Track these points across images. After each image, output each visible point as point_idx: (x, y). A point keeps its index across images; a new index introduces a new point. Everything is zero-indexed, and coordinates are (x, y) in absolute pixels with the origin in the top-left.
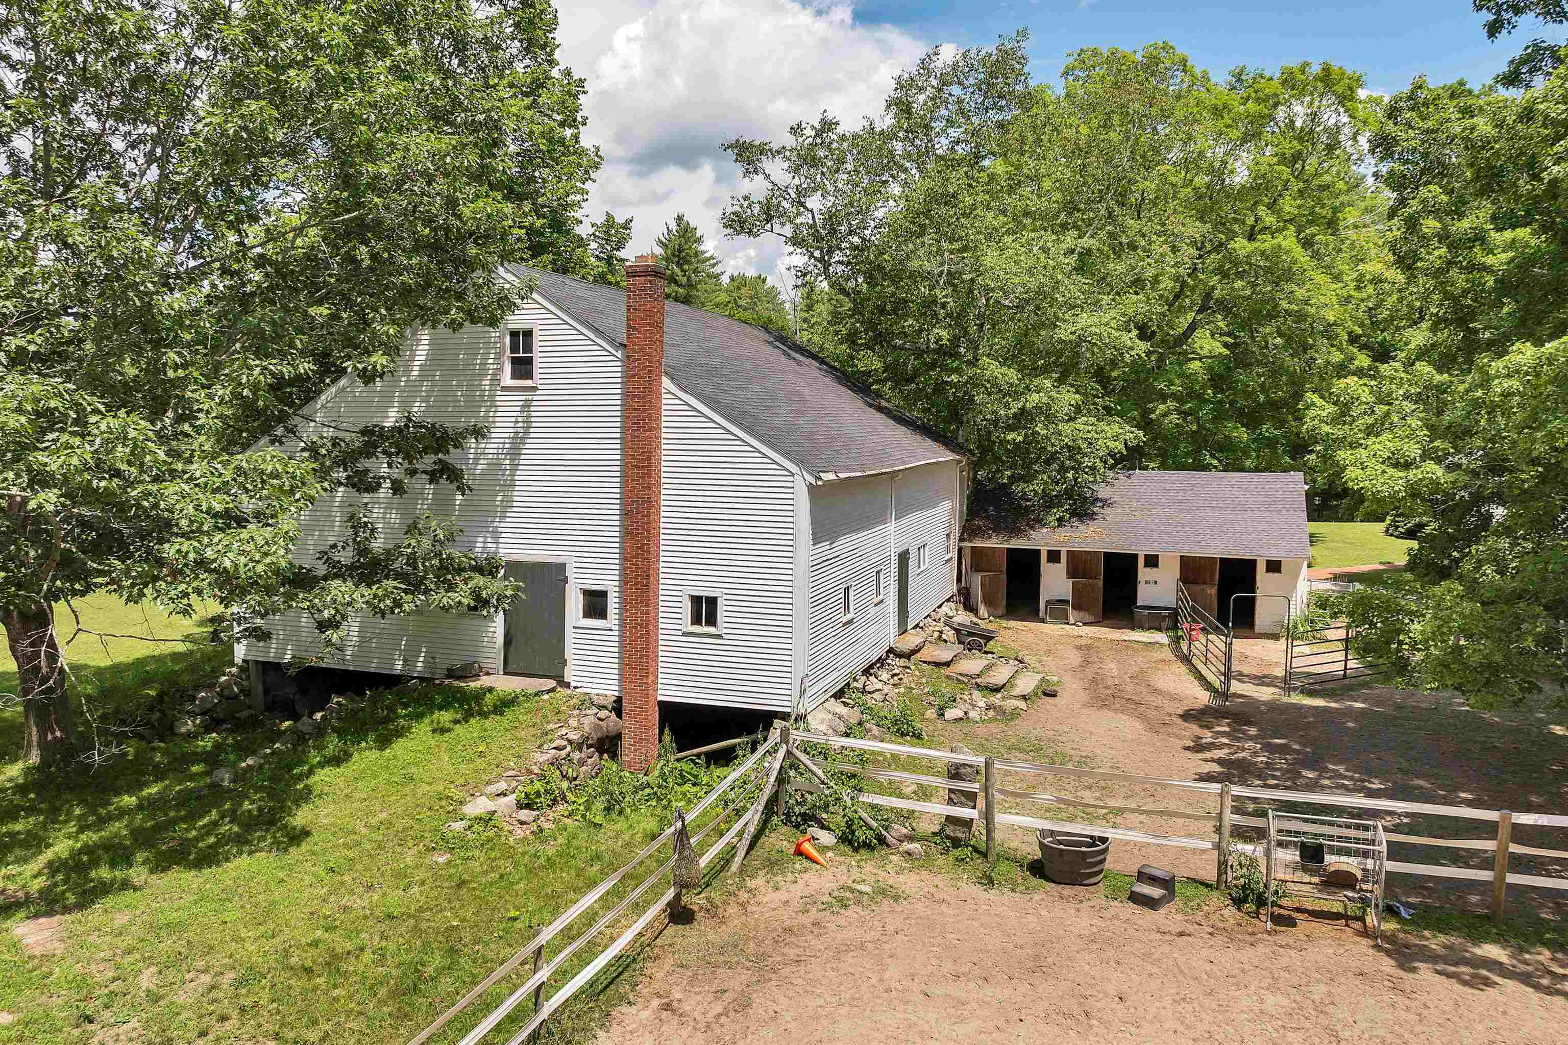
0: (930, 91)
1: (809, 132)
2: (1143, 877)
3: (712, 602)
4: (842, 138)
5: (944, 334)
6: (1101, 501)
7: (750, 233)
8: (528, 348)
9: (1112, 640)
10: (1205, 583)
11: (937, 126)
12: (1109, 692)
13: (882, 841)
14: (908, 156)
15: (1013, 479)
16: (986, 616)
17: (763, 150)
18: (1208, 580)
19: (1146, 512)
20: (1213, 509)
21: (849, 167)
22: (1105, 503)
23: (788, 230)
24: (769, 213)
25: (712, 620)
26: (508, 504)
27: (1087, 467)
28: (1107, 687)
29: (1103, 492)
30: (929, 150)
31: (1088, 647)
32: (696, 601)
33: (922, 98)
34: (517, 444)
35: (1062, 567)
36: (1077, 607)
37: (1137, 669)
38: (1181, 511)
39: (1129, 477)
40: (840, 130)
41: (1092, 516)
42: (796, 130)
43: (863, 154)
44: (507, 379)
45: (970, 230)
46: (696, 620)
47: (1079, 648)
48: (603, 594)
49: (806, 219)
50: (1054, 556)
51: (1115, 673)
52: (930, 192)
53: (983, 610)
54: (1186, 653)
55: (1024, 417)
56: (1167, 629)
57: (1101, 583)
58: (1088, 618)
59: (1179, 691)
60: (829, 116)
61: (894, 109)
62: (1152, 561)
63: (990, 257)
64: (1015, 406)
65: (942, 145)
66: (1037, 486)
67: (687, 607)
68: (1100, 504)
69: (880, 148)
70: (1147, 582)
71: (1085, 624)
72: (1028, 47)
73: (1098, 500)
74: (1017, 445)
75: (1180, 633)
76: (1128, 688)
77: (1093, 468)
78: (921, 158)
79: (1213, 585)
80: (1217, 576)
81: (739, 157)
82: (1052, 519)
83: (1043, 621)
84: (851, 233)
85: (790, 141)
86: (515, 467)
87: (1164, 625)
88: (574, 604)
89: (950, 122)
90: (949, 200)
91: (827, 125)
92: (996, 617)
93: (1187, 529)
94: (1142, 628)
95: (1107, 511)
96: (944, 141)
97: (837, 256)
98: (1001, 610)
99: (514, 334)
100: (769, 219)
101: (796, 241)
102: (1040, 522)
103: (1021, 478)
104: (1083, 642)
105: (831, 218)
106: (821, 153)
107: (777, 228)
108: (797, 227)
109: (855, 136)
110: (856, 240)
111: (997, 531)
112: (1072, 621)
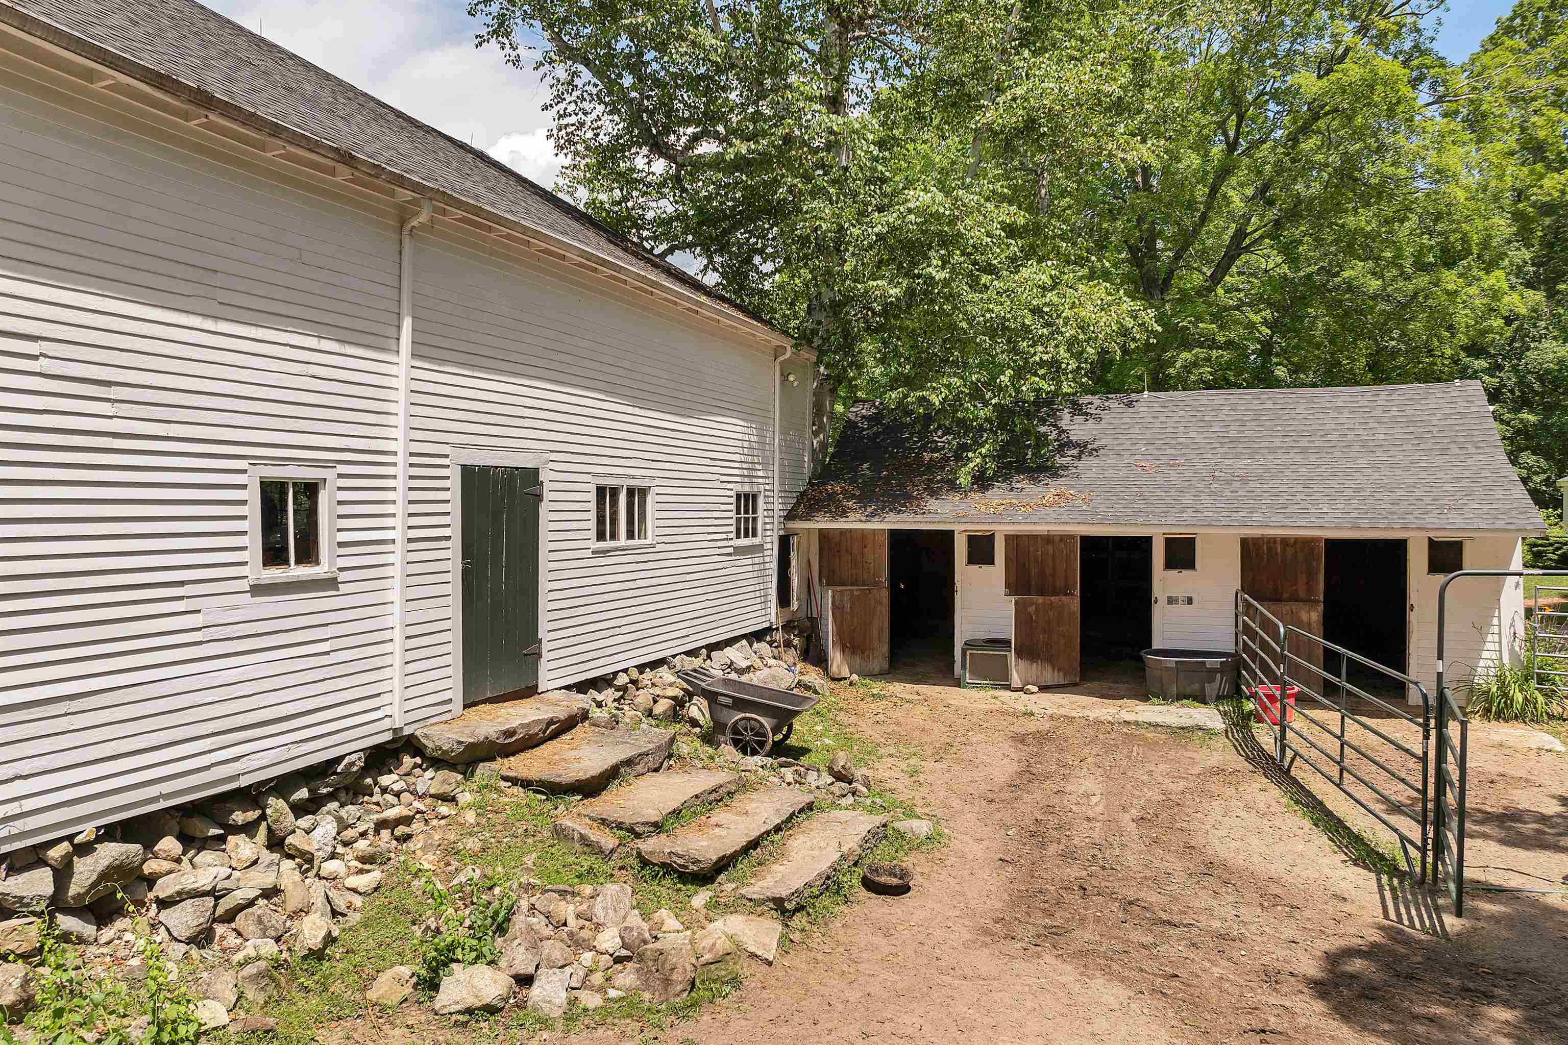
6: (1076, 445)
9: (1098, 722)
10: (1295, 598)
12: (1073, 872)
16: (845, 672)
18: (1302, 593)
19: (1165, 460)
20: (1303, 451)
22: (1083, 449)
27: (1042, 363)
28: (1067, 856)
31: (1042, 738)
35: (996, 573)
36: (1026, 651)
37: (1154, 795)
38: (1238, 456)
39: (1130, 405)
41: (1054, 472)
47: (1020, 739)
50: (980, 548)
51: (1097, 803)
53: (837, 661)
54: (1275, 752)
56: (1219, 698)
57: (1074, 604)
58: (1049, 676)
59: (1277, 869)
62: (1181, 553)
68: (1075, 452)
70: (1171, 601)
71: (1043, 689)
73: (1070, 444)
75: (1249, 706)
76: (1131, 860)
79: (1309, 601)
80: (1321, 586)
83: (958, 683)
87: (1211, 689)
92: (864, 674)
93: (1252, 485)
94: (1165, 696)
95: (1087, 462)
98: (879, 661)
102: (950, 483)
104: (1032, 726)
112: (1016, 681)
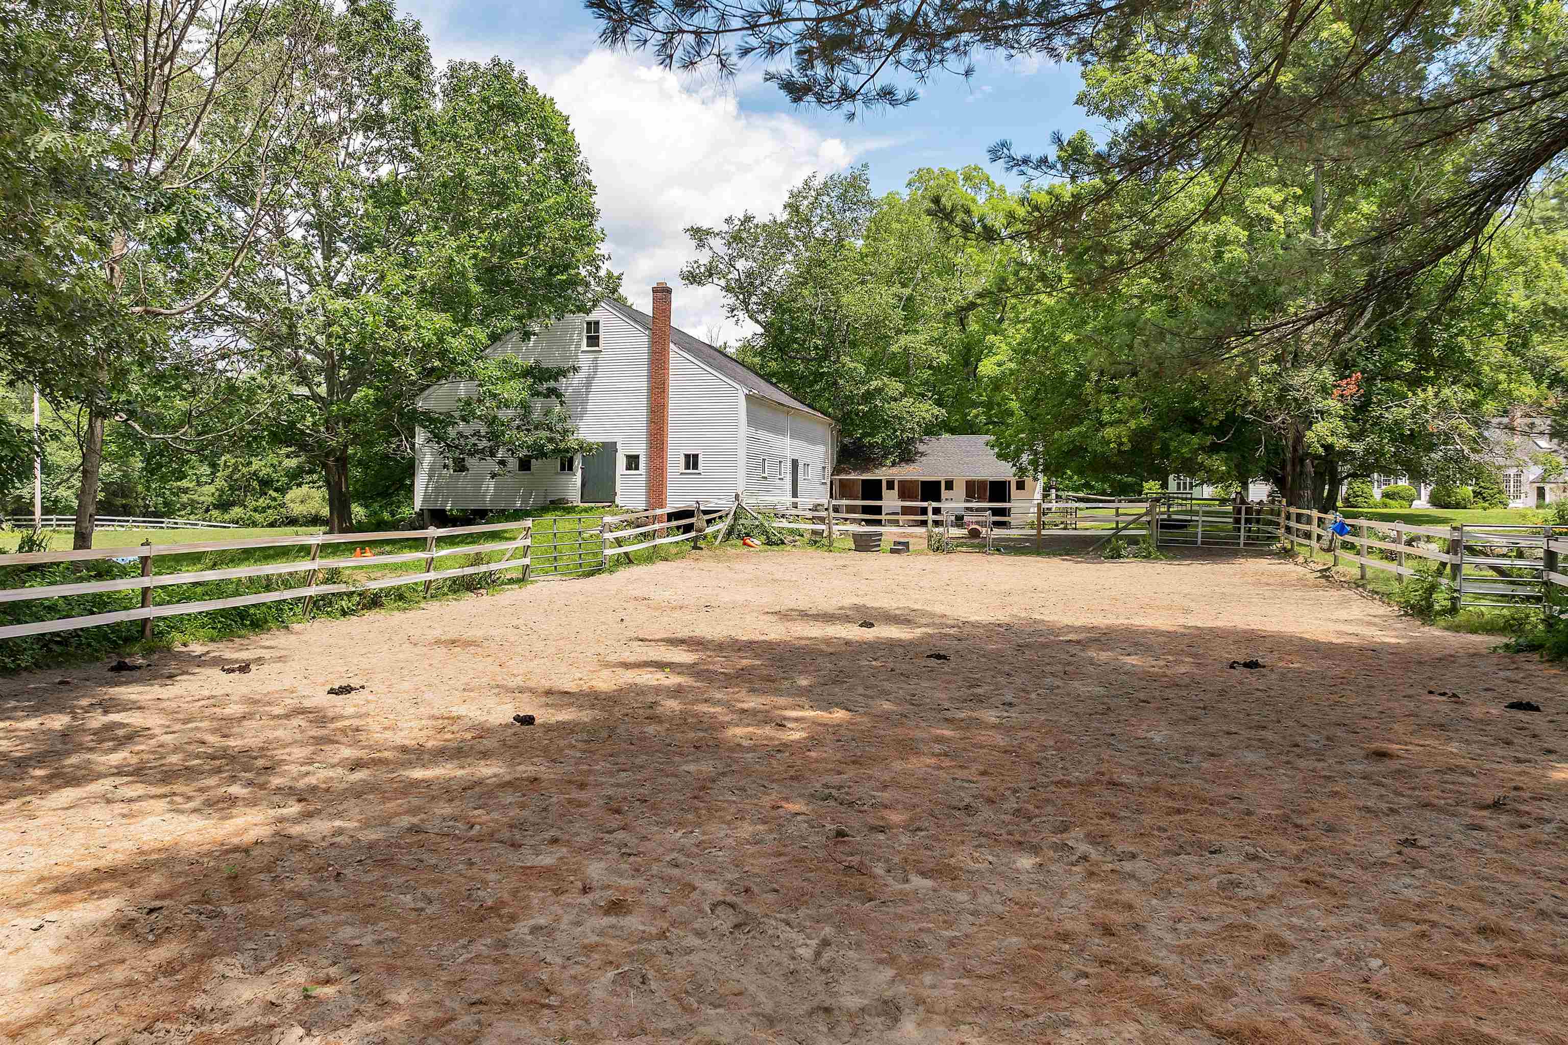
0: (811, 199)
1: (736, 222)
2: (896, 543)
3: (696, 457)
4: (757, 226)
5: (819, 342)
6: (919, 452)
7: (699, 283)
8: (597, 331)
10: (981, 498)
11: (815, 220)
13: (783, 543)
14: (797, 238)
15: (865, 435)
17: (708, 232)
18: (983, 497)
19: (946, 458)
20: (986, 455)
21: (761, 244)
23: (723, 282)
24: (711, 272)
25: (695, 466)
26: (584, 411)
29: (921, 447)
30: (810, 234)
32: (687, 457)
33: (806, 203)
34: (588, 384)
35: (895, 491)
38: (967, 457)
39: (938, 439)
40: (755, 222)
41: (914, 461)
42: (728, 221)
43: (770, 236)
44: (584, 347)
45: (833, 280)
46: (687, 467)
48: (637, 457)
49: (734, 275)
50: (890, 485)
52: (810, 259)
55: (868, 397)
60: (749, 213)
61: (789, 210)
62: (949, 485)
63: (846, 299)
64: (863, 389)
65: (818, 232)
66: (878, 439)
67: (682, 460)
68: (919, 454)
69: (780, 233)
70: (947, 500)
72: (870, 174)
73: (917, 452)
74: (865, 414)
77: (912, 429)
78: (805, 239)
80: (988, 492)
81: (693, 237)
82: (888, 462)
84: (762, 284)
85: (725, 228)
86: (588, 393)
88: (621, 463)
89: (822, 218)
90: (822, 264)
91: (748, 219)
93: (969, 465)
95: (923, 458)
96: (819, 230)
97: (754, 299)
99: (589, 323)
100: (711, 275)
101: (728, 289)
102: (881, 465)
103: (869, 435)
105: (750, 274)
106: (744, 235)
107: (716, 280)
108: (728, 280)
109: (765, 225)
110: (765, 289)
111: (855, 470)
112: (901, 524)
